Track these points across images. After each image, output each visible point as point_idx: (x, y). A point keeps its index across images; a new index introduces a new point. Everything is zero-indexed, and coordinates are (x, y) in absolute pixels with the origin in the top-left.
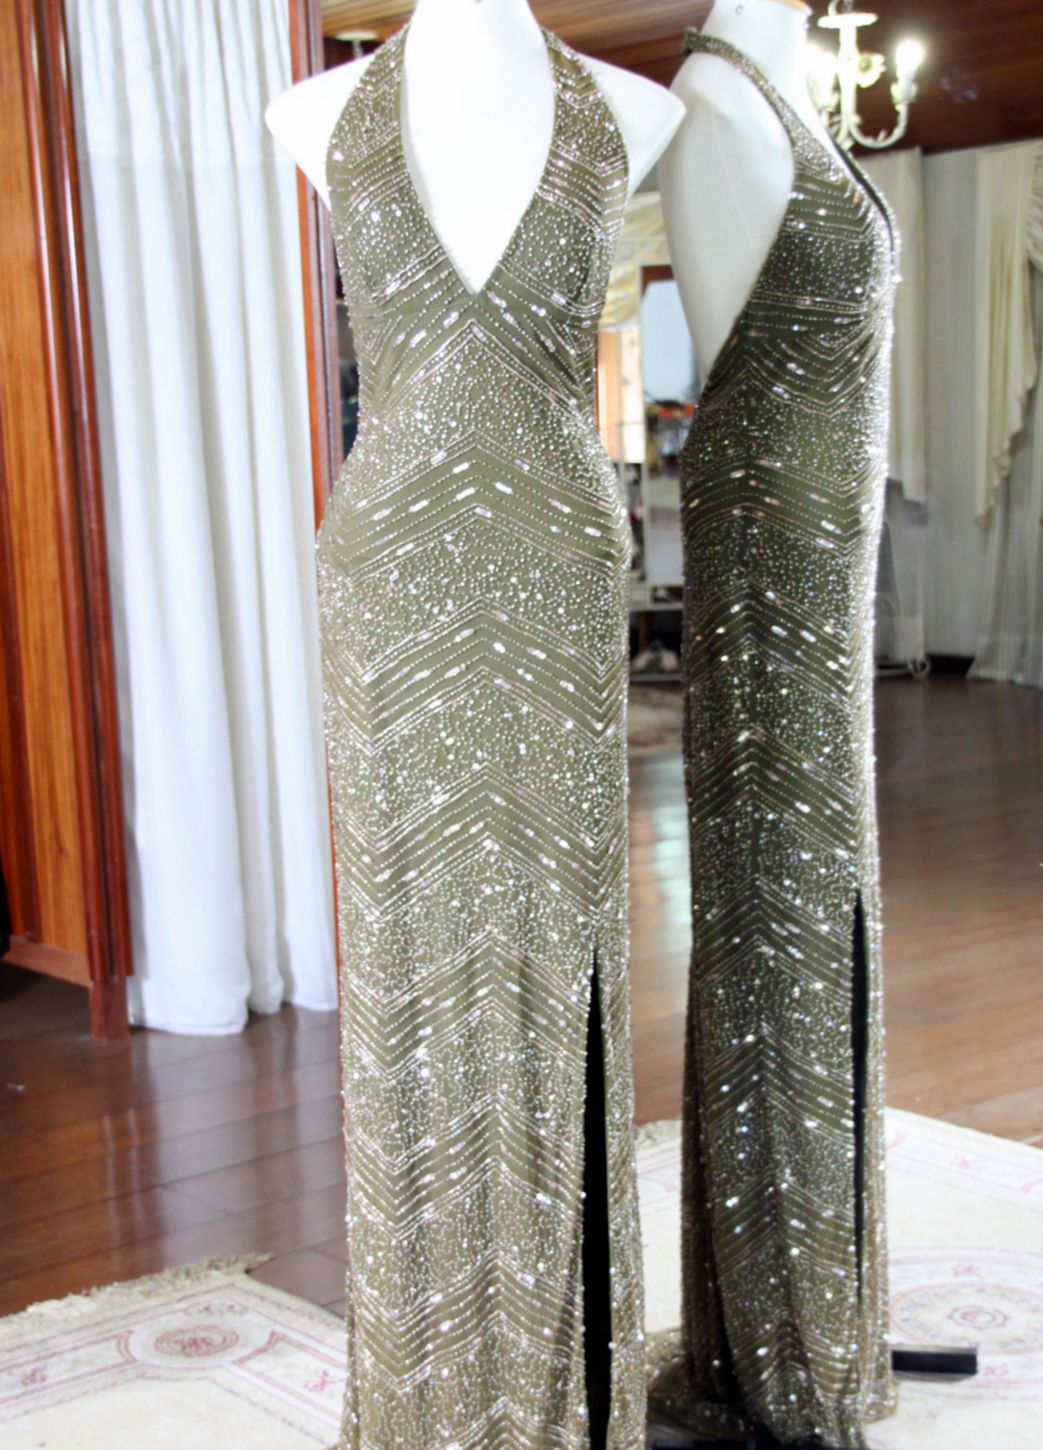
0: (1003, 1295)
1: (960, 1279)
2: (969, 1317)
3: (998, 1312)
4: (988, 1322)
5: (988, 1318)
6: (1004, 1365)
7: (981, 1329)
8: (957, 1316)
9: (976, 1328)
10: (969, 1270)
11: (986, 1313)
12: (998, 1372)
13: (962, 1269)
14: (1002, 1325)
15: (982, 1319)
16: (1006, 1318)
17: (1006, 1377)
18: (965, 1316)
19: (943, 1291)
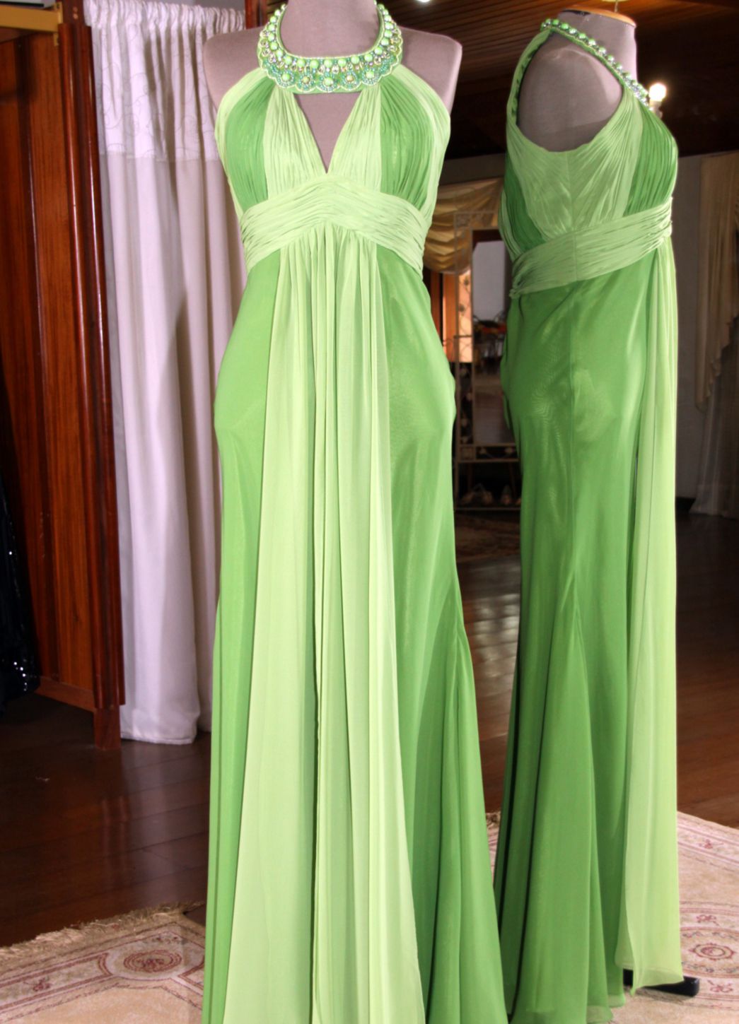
0: (731, 937)
1: (702, 925)
2: (707, 952)
3: (728, 948)
4: (720, 955)
5: (720, 952)
6: (730, 985)
7: (715, 960)
8: (698, 950)
9: (711, 959)
10: (708, 919)
11: (719, 949)
12: (725, 990)
13: (703, 918)
14: (730, 957)
15: (717, 953)
16: (733, 953)
17: (731, 993)
18: (703, 951)
19: (690, 932)
